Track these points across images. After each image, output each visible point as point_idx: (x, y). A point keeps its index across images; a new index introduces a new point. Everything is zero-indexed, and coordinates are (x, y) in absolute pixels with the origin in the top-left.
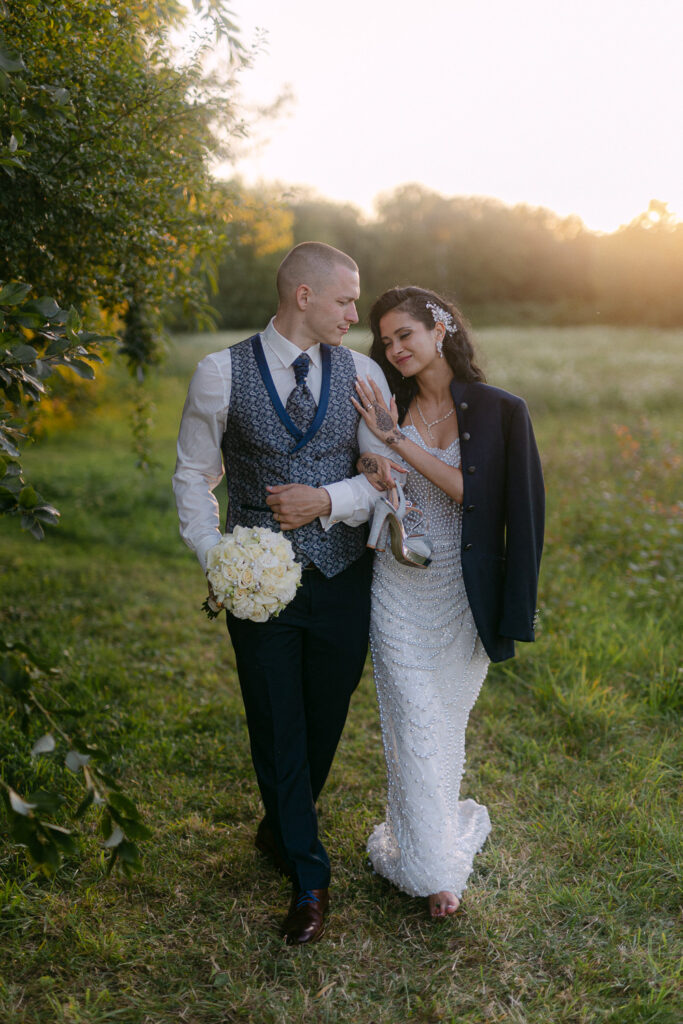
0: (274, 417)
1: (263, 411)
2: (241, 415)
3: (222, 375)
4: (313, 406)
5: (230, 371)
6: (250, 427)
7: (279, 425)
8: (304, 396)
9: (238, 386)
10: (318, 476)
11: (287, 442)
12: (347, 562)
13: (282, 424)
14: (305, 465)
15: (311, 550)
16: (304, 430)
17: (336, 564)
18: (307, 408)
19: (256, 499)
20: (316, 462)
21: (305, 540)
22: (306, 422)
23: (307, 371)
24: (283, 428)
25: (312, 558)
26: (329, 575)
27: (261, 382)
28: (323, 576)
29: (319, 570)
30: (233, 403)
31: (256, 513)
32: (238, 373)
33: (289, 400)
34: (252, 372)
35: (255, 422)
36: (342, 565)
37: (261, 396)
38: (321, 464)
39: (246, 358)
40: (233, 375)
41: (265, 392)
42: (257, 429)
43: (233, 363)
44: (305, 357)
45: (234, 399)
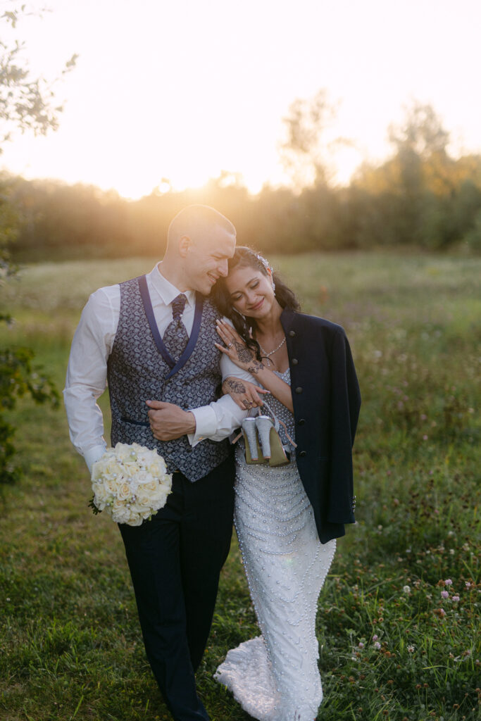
0: (153, 347)
1: (144, 341)
2: (125, 343)
3: (111, 307)
4: (186, 339)
5: (119, 304)
6: (132, 353)
7: (156, 354)
8: (179, 330)
9: (125, 318)
10: (186, 398)
11: (162, 368)
12: (209, 469)
13: (159, 353)
14: (175, 389)
15: (178, 460)
16: (177, 359)
17: (199, 470)
18: (181, 340)
19: (133, 414)
20: (185, 387)
21: (173, 451)
22: (179, 352)
23: (183, 309)
24: (160, 356)
25: (179, 466)
26: (193, 480)
27: (144, 317)
28: (187, 481)
29: (184, 476)
30: (120, 332)
31: (134, 425)
32: (125, 307)
33: (166, 333)
34: (137, 307)
35: (136, 350)
36: (204, 472)
37: (144, 329)
38: (189, 388)
39: (133, 295)
40: (121, 308)
41: (147, 326)
42: (137, 355)
43: (122, 298)
44: (183, 298)
45: (120, 328)
